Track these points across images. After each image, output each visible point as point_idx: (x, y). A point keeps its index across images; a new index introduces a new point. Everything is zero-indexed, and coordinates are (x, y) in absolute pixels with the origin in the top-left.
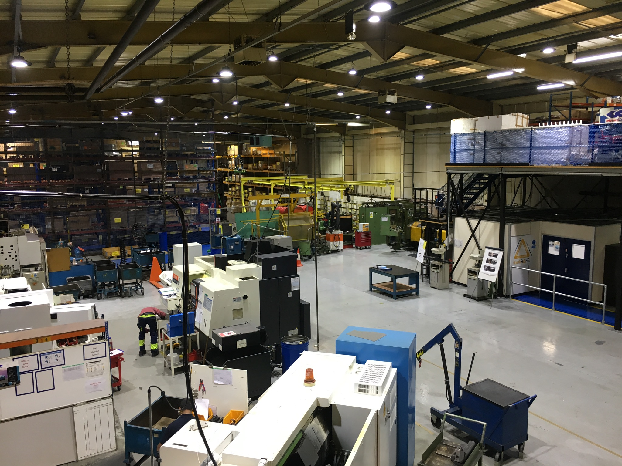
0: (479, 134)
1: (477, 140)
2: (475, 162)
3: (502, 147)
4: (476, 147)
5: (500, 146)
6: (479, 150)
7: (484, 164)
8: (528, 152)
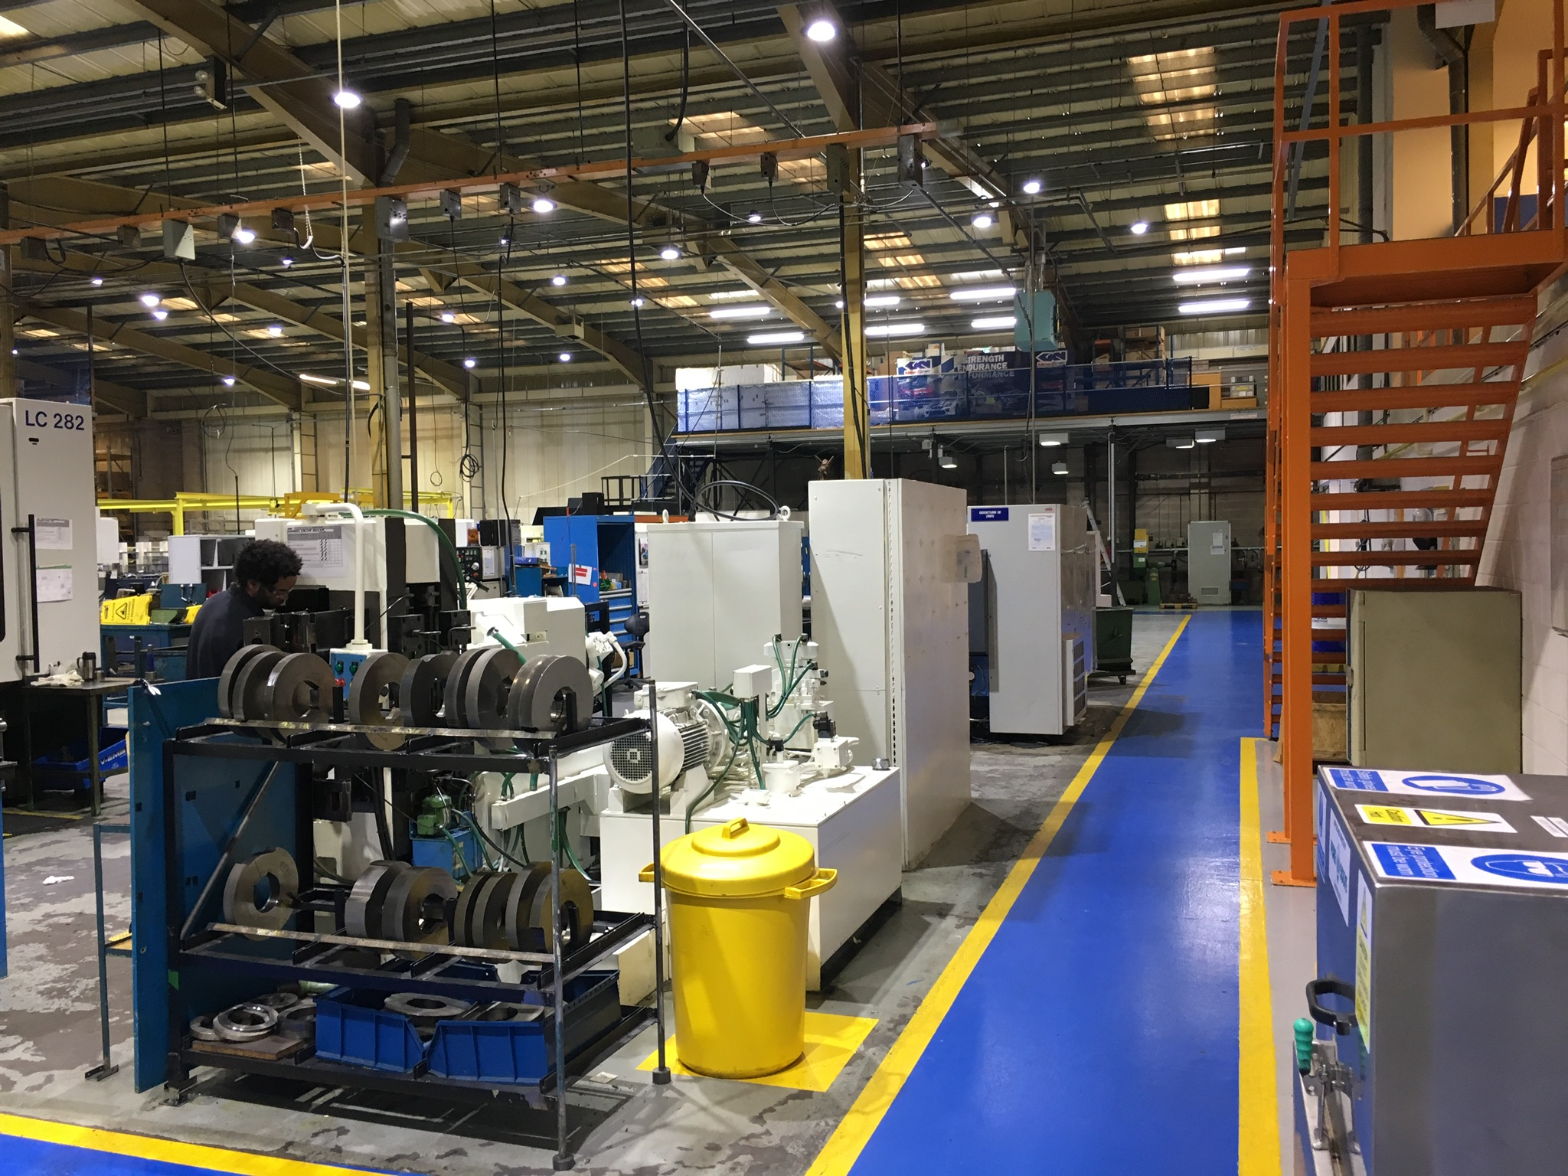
0: (729, 389)
1: (724, 398)
2: (724, 427)
3: (767, 406)
4: (725, 406)
5: (764, 405)
6: (730, 412)
7: (740, 430)
8: (808, 411)
